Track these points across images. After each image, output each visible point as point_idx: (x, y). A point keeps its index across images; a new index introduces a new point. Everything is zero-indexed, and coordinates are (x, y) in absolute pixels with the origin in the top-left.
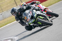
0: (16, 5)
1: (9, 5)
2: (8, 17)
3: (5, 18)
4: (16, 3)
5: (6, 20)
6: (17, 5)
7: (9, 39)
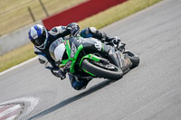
0: (32, 20)
1: (14, 19)
2: (12, 50)
3: (6, 52)
4: (32, 15)
5: (8, 56)
6: (34, 21)
7: (16, 104)
